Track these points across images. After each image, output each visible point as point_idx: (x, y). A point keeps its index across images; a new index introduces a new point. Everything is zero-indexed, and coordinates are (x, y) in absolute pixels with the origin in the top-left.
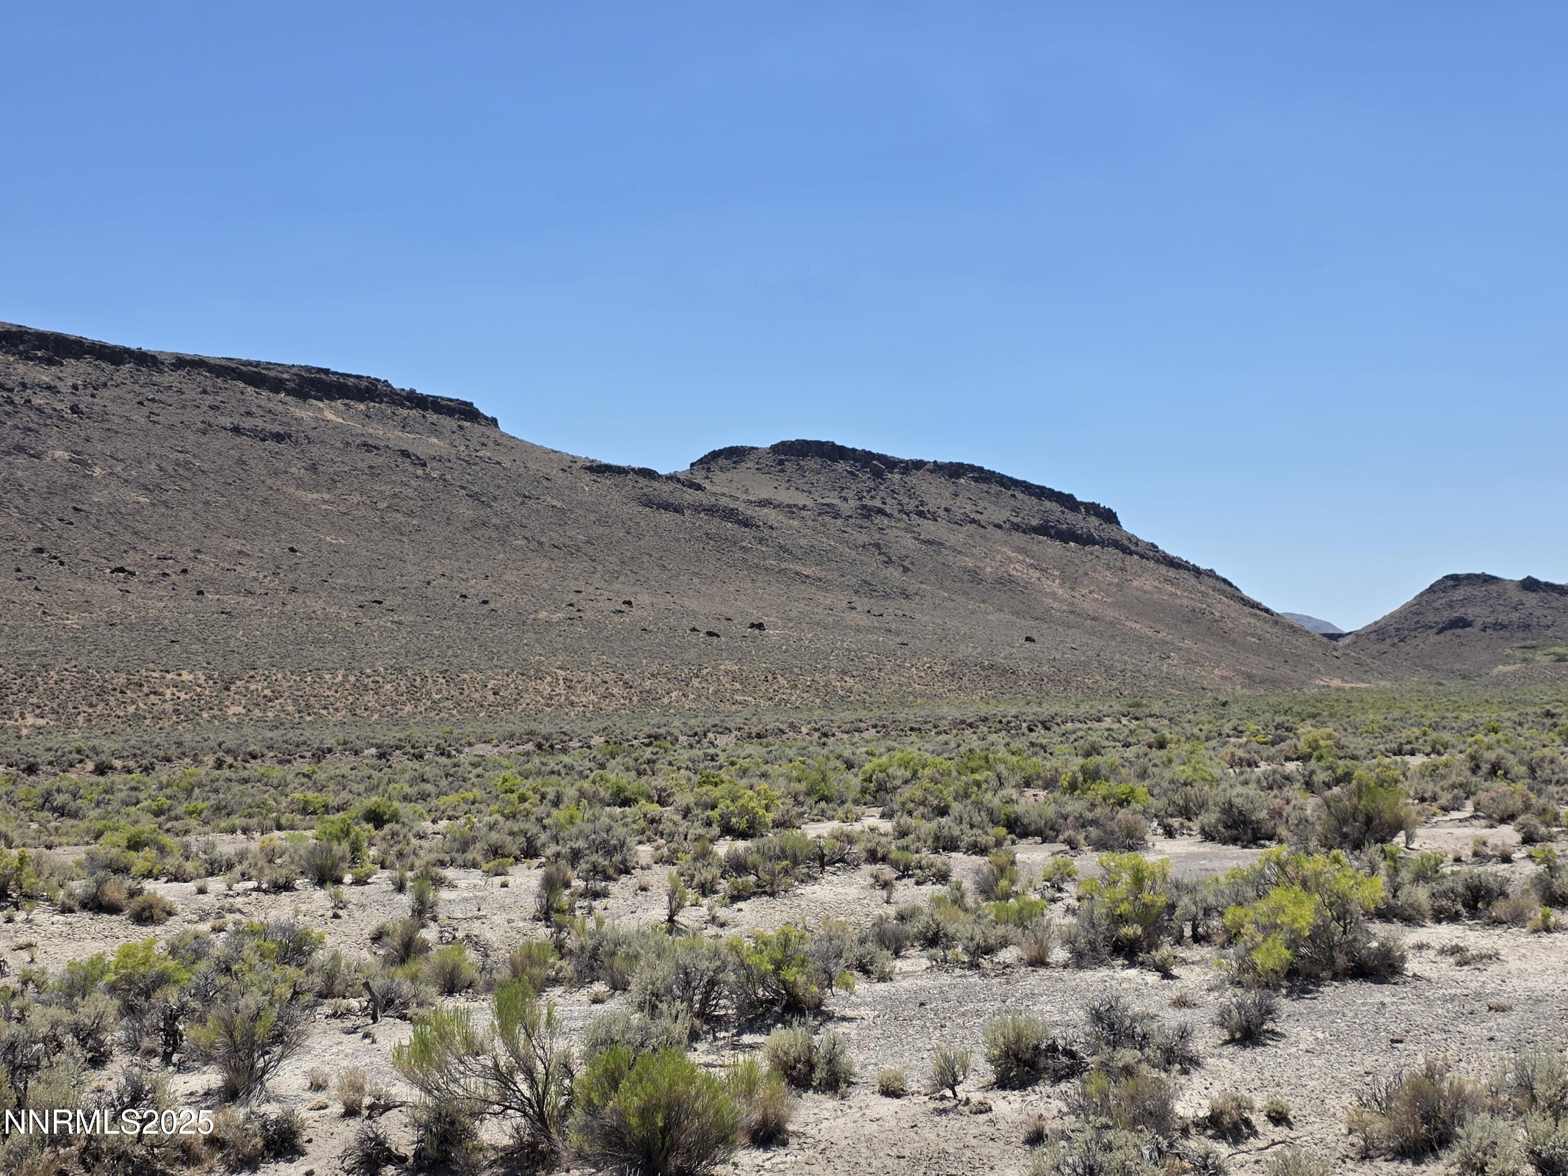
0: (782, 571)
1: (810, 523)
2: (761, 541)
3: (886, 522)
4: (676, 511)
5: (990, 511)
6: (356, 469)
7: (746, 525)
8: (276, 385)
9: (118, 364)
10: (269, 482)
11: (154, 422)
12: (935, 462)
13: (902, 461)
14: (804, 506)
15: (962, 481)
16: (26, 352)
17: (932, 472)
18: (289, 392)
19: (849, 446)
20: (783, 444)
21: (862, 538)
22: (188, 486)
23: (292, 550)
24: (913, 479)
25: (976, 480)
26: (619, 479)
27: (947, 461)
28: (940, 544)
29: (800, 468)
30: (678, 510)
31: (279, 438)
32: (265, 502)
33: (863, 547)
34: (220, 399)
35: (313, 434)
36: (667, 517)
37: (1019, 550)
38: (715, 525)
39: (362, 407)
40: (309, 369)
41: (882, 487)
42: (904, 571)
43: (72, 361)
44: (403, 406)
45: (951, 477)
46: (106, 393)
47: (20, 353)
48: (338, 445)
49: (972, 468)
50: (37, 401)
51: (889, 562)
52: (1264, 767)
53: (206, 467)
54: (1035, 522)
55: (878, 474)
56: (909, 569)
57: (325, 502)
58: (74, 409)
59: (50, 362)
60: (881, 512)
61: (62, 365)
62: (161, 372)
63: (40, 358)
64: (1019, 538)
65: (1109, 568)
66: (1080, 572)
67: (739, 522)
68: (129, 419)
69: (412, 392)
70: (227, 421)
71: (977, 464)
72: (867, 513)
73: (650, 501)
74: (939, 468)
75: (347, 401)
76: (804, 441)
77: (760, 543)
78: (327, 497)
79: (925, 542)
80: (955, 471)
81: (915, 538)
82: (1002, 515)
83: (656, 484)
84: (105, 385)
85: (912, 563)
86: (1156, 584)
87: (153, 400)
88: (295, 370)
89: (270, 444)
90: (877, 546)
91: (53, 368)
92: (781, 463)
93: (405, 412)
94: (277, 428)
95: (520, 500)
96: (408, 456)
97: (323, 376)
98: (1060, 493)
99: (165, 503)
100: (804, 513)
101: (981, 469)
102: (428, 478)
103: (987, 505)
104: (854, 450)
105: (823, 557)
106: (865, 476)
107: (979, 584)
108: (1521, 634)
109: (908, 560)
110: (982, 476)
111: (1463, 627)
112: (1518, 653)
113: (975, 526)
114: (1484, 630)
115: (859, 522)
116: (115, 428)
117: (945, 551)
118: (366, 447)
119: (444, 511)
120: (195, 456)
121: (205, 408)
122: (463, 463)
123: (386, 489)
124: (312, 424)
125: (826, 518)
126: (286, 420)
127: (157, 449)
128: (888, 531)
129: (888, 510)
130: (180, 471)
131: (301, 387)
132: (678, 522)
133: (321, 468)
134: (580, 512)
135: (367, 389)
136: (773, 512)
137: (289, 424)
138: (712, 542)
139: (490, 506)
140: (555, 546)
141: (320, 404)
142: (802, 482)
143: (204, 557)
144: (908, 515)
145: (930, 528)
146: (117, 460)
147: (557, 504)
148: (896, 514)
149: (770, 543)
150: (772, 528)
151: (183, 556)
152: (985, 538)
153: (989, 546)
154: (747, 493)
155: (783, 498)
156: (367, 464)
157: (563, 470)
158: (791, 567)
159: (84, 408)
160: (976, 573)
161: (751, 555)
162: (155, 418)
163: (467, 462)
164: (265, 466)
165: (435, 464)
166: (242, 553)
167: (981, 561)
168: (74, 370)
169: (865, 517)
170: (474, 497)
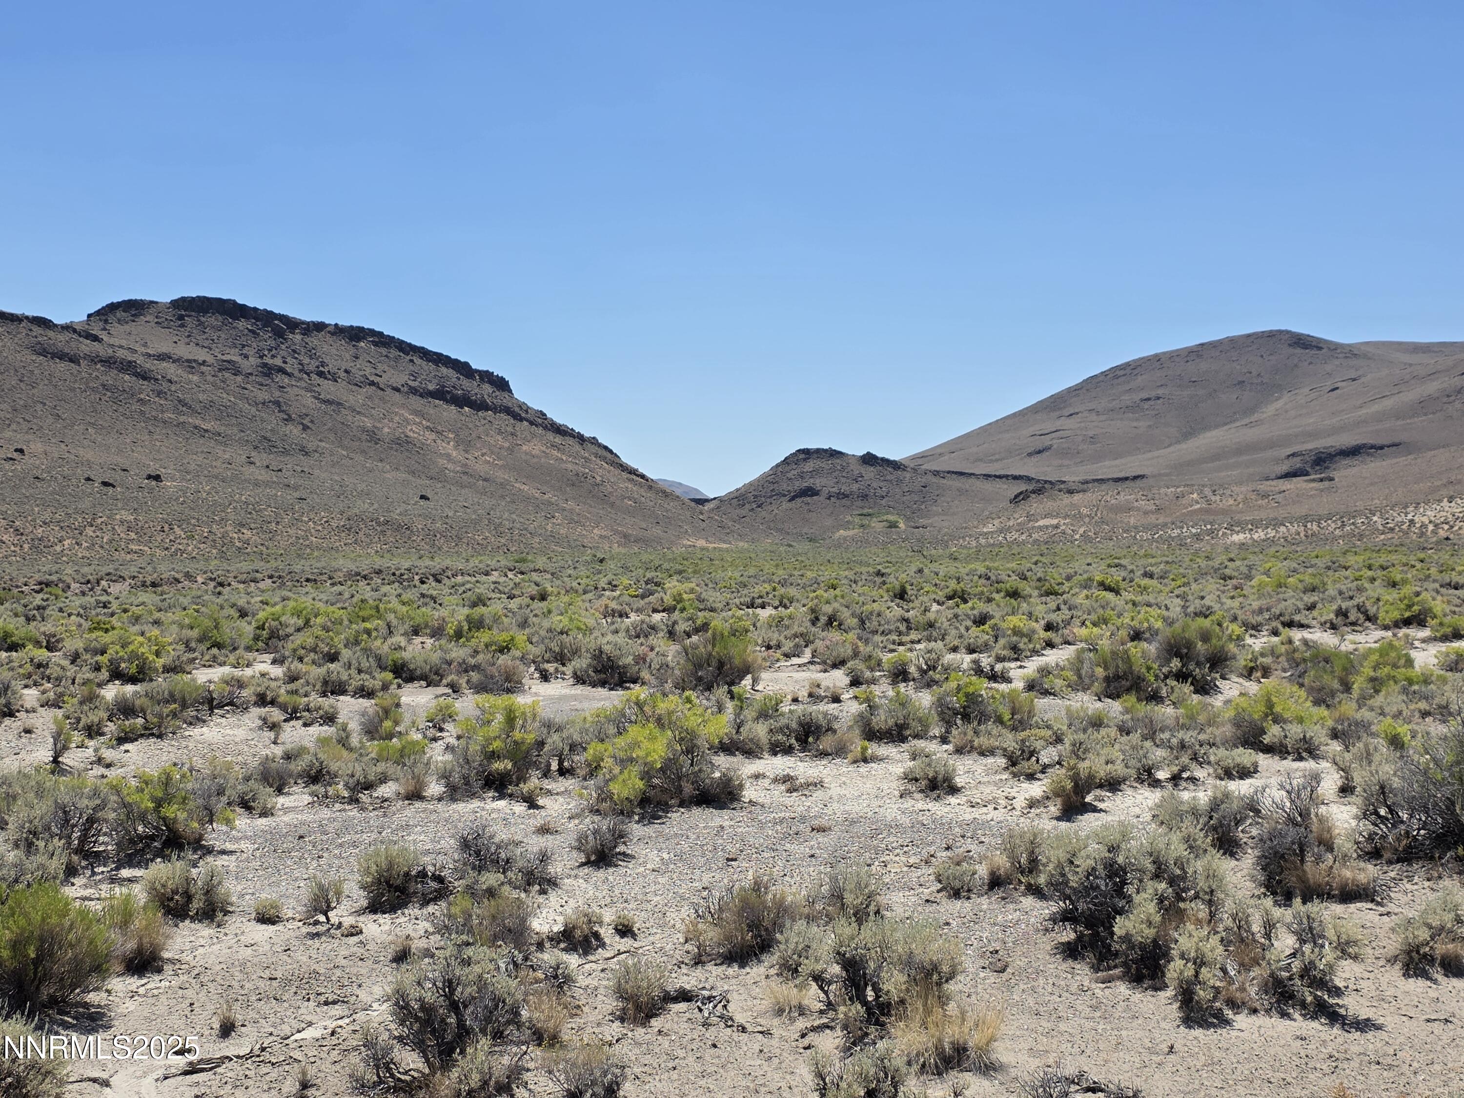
0: (181, 425)
1: (209, 378)
2: (159, 394)
3: (286, 380)
4: (71, 360)
5: (389, 374)
7: (144, 378)
12: (336, 325)
13: (303, 323)
14: (204, 361)
15: (362, 344)
17: (333, 334)
19: (251, 305)
20: (183, 299)
21: (263, 395)
24: (314, 340)
25: (376, 344)
26: (12, 327)
27: (348, 324)
28: (339, 404)
30: (73, 360)
33: (264, 404)
36: (63, 366)
37: (416, 413)
38: (111, 377)
41: (283, 347)
42: (304, 429)
45: (351, 339)
49: (372, 332)
51: (289, 419)
52: (634, 617)
54: (431, 387)
55: (279, 334)
56: (308, 427)
60: (282, 370)
64: (416, 402)
65: (500, 432)
66: (474, 435)
67: (137, 375)
71: (377, 329)
72: (268, 371)
73: (44, 350)
74: (339, 331)
76: (205, 297)
77: (158, 396)
79: (325, 402)
80: (355, 334)
81: (315, 398)
82: (400, 378)
83: (51, 334)
85: (312, 422)
86: (544, 449)
90: (277, 403)
92: (181, 318)
98: (457, 361)
100: (204, 368)
101: (381, 334)
103: (386, 368)
104: (256, 309)
105: (223, 412)
106: (266, 335)
107: (376, 444)
108: (859, 503)
109: (308, 419)
110: (382, 340)
111: (812, 496)
112: (857, 520)
113: (374, 388)
114: (829, 498)
115: (260, 379)
117: (344, 411)
125: (227, 374)
128: (289, 390)
129: (288, 369)
132: (74, 372)
136: (172, 366)
138: (109, 394)
142: (202, 338)
144: (308, 375)
145: (330, 388)
148: (296, 373)
149: (169, 397)
150: (171, 382)
152: (384, 400)
153: (387, 408)
154: (145, 346)
155: (182, 353)
158: (190, 420)
160: (374, 433)
161: (148, 408)
167: (379, 422)
169: (265, 375)
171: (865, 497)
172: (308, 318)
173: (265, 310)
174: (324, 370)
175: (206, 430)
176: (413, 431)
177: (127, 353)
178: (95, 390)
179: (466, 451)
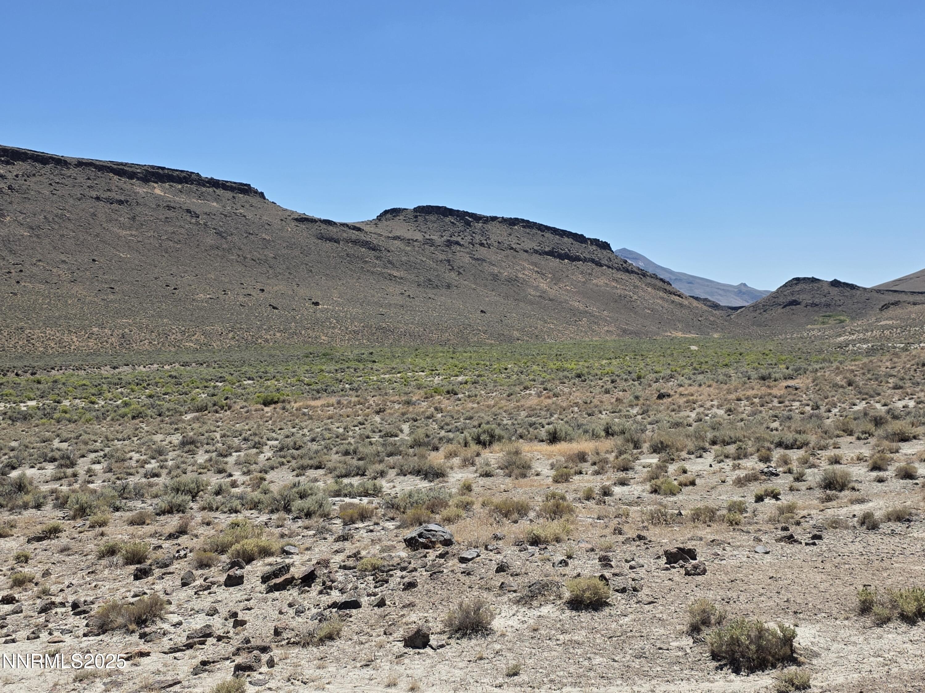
0: (381, 274)
1: (417, 249)
2: (377, 258)
3: (458, 249)
4: (335, 242)
5: (526, 243)
6: (158, 219)
7: (373, 250)
8: (132, 175)
9: (45, 165)
10: (105, 225)
11: (53, 194)
12: (503, 217)
13: (484, 217)
14: (416, 240)
15: (516, 227)
17: (500, 222)
18: (138, 179)
19: (455, 208)
20: (419, 207)
21: (442, 257)
22: (56, 227)
23: (94, 260)
24: (489, 226)
25: (524, 227)
26: (310, 225)
27: (509, 216)
28: (484, 260)
30: (337, 241)
31: (121, 202)
32: (97, 235)
33: (441, 261)
34: (95, 182)
35: (141, 201)
36: (329, 244)
37: (532, 264)
38: (351, 249)
39: (180, 186)
40: (153, 167)
41: (468, 230)
42: (458, 274)
43: (20, 163)
44: (204, 186)
45: (510, 225)
46: (34, 179)
48: (154, 206)
49: (523, 221)
51: (452, 269)
53: (72, 217)
54: (548, 249)
55: (468, 224)
56: (461, 273)
57: (132, 235)
58: (10, 188)
59: (7, 163)
60: (457, 243)
61: (14, 164)
62: (68, 168)
63: (2, 161)
64: (536, 258)
65: (582, 273)
66: (564, 275)
67: (370, 248)
68: (40, 193)
69: (212, 179)
70: (94, 194)
71: (526, 219)
72: (449, 244)
73: (323, 237)
74: (504, 221)
75: (171, 184)
76: (430, 206)
77: (377, 259)
78: (134, 233)
79: (475, 259)
80: (513, 222)
81: (470, 257)
82: (529, 244)
83: (331, 228)
84: (34, 175)
85: (464, 270)
86: (607, 282)
87: (58, 183)
88: (145, 168)
89: (115, 206)
90: (449, 261)
91: (8, 167)
92: (416, 217)
93: (204, 189)
94: (122, 198)
95: (245, 235)
96: (190, 213)
97: (160, 171)
98: (576, 234)
99: (38, 236)
100: (415, 243)
101: (528, 221)
102: (198, 224)
103: (526, 239)
104: (458, 211)
105: (409, 266)
106: (460, 225)
107: (496, 281)
108: (825, 309)
109: (462, 269)
110: (528, 224)
111: (795, 305)
112: (821, 319)
113: (512, 251)
114: (806, 307)
115: (443, 248)
116: (30, 197)
117: (485, 264)
118: (169, 208)
119: (198, 241)
120: (68, 212)
121: (85, 187)
122: (223, 216)
123: (170, 229)
124: (144, 195)
125: (426, 246)
126: (129, 193)
127: (48, 208)
128: (458, 253)
129: (462, 243)
130: (56, 219)
131: (146, 176)
132: (334, 248)
133: (137, 218)
134: (279, 242)
135: (185, 177)
136: (397, 243)
137: (130, 196)
138: (348, 258)
139: (226, 239)
140: (253, 259)
141: (156, 185)
142: (423, 227)
143: (41, 263)
144: (473, 245)
145: (482, 252)
146: (22, 213)
147: (267, 238)
148: (466, 244)
149: (383, 259)
150: (389, 251)
151: (29, 263)
152: (514, 257)
153: (514, 262)
154: (390, 232)
155: (408, 235)
156: (165, 216)
157: (282, 220)
158: (389, 271)
159: (16, 187)
160: (497, 275)
161: (367, 265)
162: (55, 192)
163: (226, 216)
164: (106, 217)
165: (205, 216)
166: (64, 262)
167: (504, 269)
168: (20, 167)
169: (448, 246)
170: (219, 234)
171: (828, 305)
172: (488, 214)
173: (463, 211)
174: (485, 242)
175: (395, 277)
176: (523, 274)
177: (376, 236)
178: (341, 257)
179: (555, 284)
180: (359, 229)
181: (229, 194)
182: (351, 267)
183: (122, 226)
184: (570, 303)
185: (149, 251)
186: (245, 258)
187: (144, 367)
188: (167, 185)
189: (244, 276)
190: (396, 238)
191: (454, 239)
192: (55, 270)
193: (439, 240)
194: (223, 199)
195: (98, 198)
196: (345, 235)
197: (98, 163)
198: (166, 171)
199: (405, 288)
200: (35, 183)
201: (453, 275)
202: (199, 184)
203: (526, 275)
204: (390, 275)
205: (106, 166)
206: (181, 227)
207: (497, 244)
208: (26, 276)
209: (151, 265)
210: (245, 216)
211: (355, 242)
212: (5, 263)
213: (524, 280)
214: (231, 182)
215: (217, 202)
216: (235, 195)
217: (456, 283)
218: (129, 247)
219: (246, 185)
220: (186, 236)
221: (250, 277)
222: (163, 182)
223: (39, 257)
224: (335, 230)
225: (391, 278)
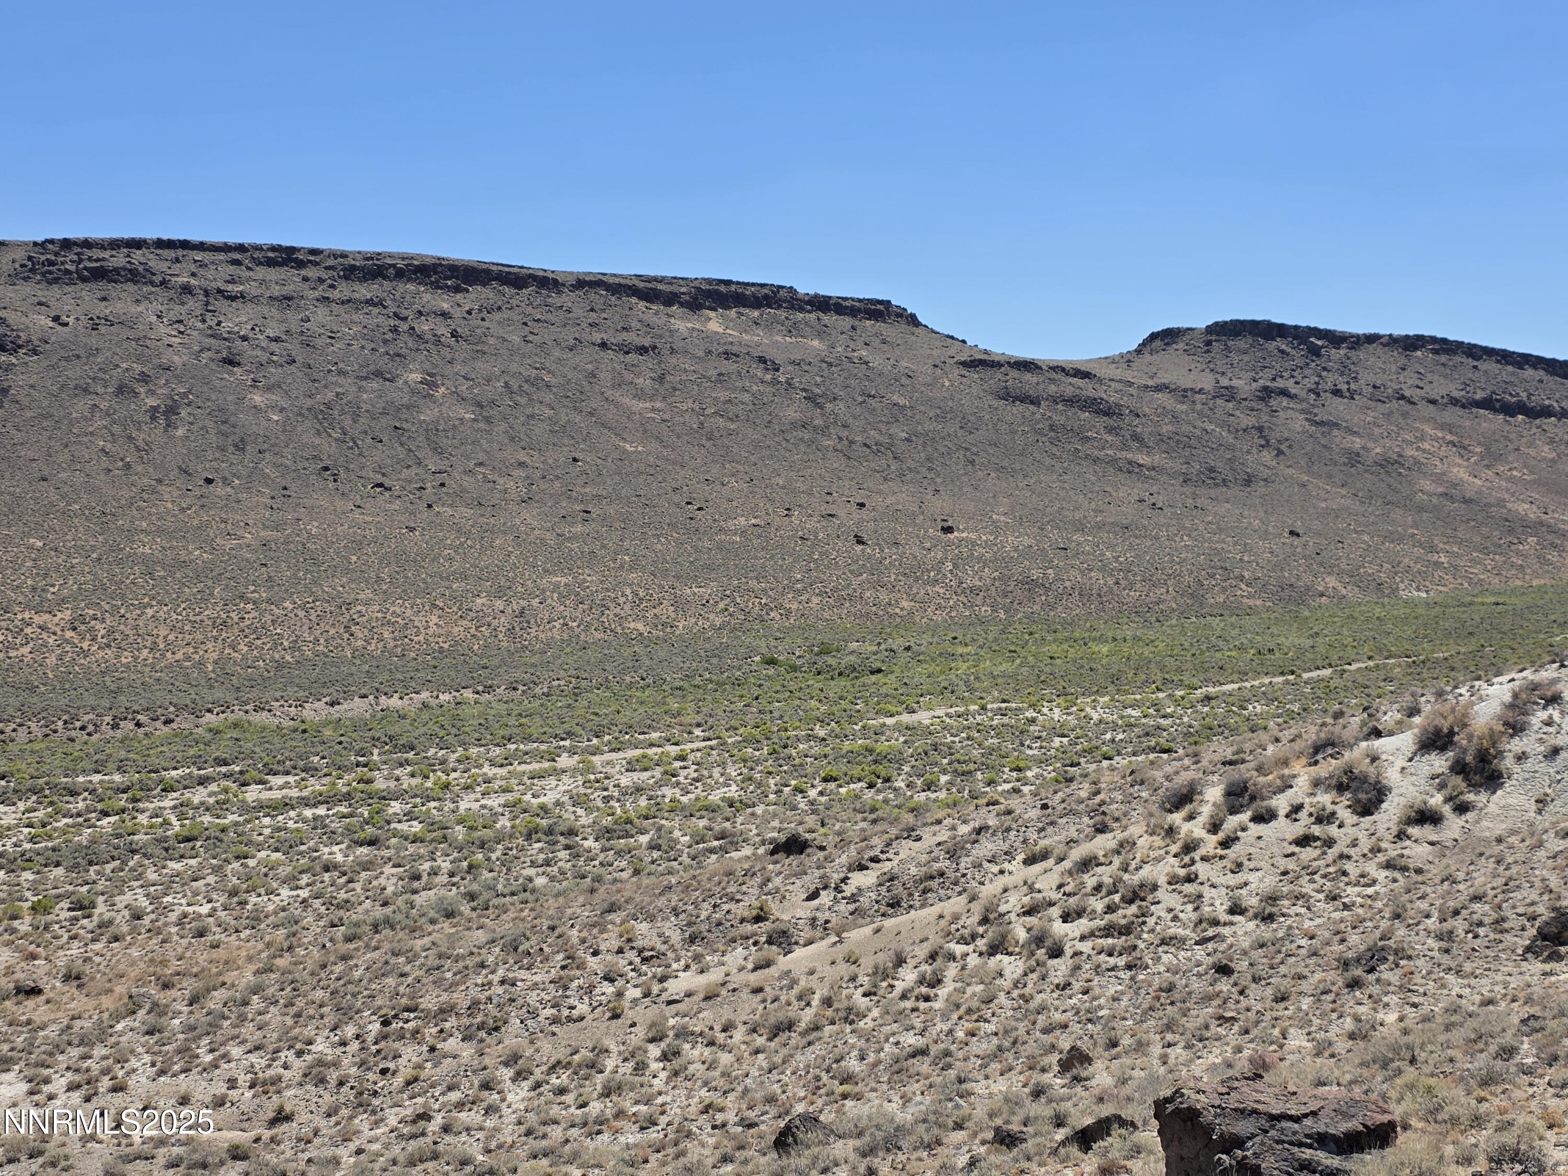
0: (1113, 461)
1: (1199, 407)
2: (1110, 430)
3: (1284, 403)
4: (1032, 403)
5: (1435, 385)
7: (1106, 414)
8: (670, 299)
9: (520, 288)
10: (609, 393)
11: (528, 342)
12: (1390, 335)
14: (1201, 390)
15: (1419, 353)
16: (437, 282)
17: (1384, 345)
18: (682, 305)
19: (1290, 321)
20: (1216, 324)
22: (523, 401)
23: (575, 460)
24: (1359, 354)
25: (1435, 352)
26: (990, 372)
27: (1403, 333)
28: (1336, 425)
29: (1227, 348)
30: (1035, 402)
31: (643, 350)
32: (592, 413)
33: (1245, 430)
34: (603, 315)
35: (679, 345)
36: (1019, 408)
37: (1442, 427)
39: (756, 313)
40: (709, 281)
41: (1313, 365)
42: (1277, 455)
43: (479, 288)
44: (801, 310)
45: (1405, 349)
46: (497, 316)
47: (432, 283)
48: (701, 354)
49: (1434, 340)
50: (424, 327)
51: (1265, 445)
53: (554, 381)
54: (1479, 395)
55: (1315, 352)
56: (1282, 453)
57: (653, 410)
58: (454, 334)
59: (457, 289)
60: (1284, 393)
61: (468, 291)
62: (559, 293)
63: (448, 287)
64: (1452, 415)
65: (1552, 441)
67: (1099, 412)
68: (505, 340)
69: (816, 296)
70: (597, 337)
71: (1439, 335)
73: (1008, 395)
74: (1393, 341)
75: (742, 310)
76: (1239, 320)
77: (1110, 432)
78: (658, 405)
79: (1317, 423)
80: (1412, 343)
81: (1307, 420)
82: (1441, 387)
83: (1028, 376)
84: (499, 308)
85: (1290, 447)
87: (538, 321)
88: (696, 284)
89: (633, 357)
90: (1260, 429)
91: (458, 296)
92: (1209, 343)
93: (800, 316)
94: (647, 342)
95: (860, 399)
96: (765, 362)
97: (722, 288)
99: (488, 420)
100: (1198, 396)
101: (1444, 341)
102: (775, 382)
103: (1436, 377)
104: (1296, 327)
106: (1298, 355)
107: (1353, 466)
109: (1287, 444)
110: (1444, 347)
113: (1401, 402)
115: (1253, 404)
116: (486, 349)
117: (1336, 432)
118: (727, 355)
119: (770, 414)
120: (549, 372)
121: (584, 325)
122: (825, 365)
123: (723, 395)
124: (686, 334)
125: (1219, 402)
126: (659, 332)
127: (514, 367)
128: (1281, 413)
129: (1293, 391)
130: (526, 387)
131: (695, 299)
132: (1028, 414)
133: (668, 378)
134: (922, 408)
135: (766, 297)
136: (1162, 398)
137: (661, 336)
138: (1052, 434)
139: (821, 408)
140: (865, 445)
141: (712, 314)
142: (1220, 365)
143: (482, 469)
144: (1318, 395)
145: (1336, 408)
146: (467, 379)
147: (902, 401)
148: (1303, 394)
149: (1123, 432)
150: (1138, 416)
151: (461, 469)
152: (1405, 415)
153: (1403, 423)
154: (1152, 377)
155: (1187, 382)
156: (718, 371)
157: (935, 366)
158: (1130, 456)
159: (463, 331)
160: (1358, 455)
161: (1088, 445)
162: (530, 338)
163: (830, 365)
164: (614, 378)
165: (790, 368)
166: (522, 464)
167: (1375, 441)
168: (477, 295)
169: (1263, 399)
170: (810, 398)
172: (1360, 331)
173: (1309, 328)
174: (1344, 387)
175: (1140, 465)
176: (1418, 449)
177: (1119, 386)
178: (1039, 432)
179: (1488, 467)
180: (1086, 375)
181: (846, 322)
182: (1054, 450)
183: (640, 395)
184: (1509, 505)
185: (678, 437)
186: (852, 442)
187: (401, 698)
188: (733, 313)
189: (840, 478)
190: (1158, 388)
191: (1280, 383)
192: (501, 481)
193: (1247, 388)
194: (834, 332)
195: (604, 345)
196: (1053, 389)
197: (611, 280)
198: (733, 288)
199: (1154, 489)
200: (499, 323)
201: (1267, 456)
202: (792, 307)
203: (1424, 451)
204: (1130, 463)
205: (625, 286)
206: (744, 390)
207: (1370, 389)
208: (447, 494)
209: (675, 463)
210: (866, 363)
211: (1070, 402)
212: (420, 470)
213: (1417, 462)
214: (853, 299)
215: (822, 339)
216: (857, 323)
217: (1266, 473)
218: (645, 431)
219: (881, 302)
220: (751, 407)
221: (852, 479)
222: (728, 308)
223: (482, 457)
224: (1035, 380)
225: (1132, 468)
